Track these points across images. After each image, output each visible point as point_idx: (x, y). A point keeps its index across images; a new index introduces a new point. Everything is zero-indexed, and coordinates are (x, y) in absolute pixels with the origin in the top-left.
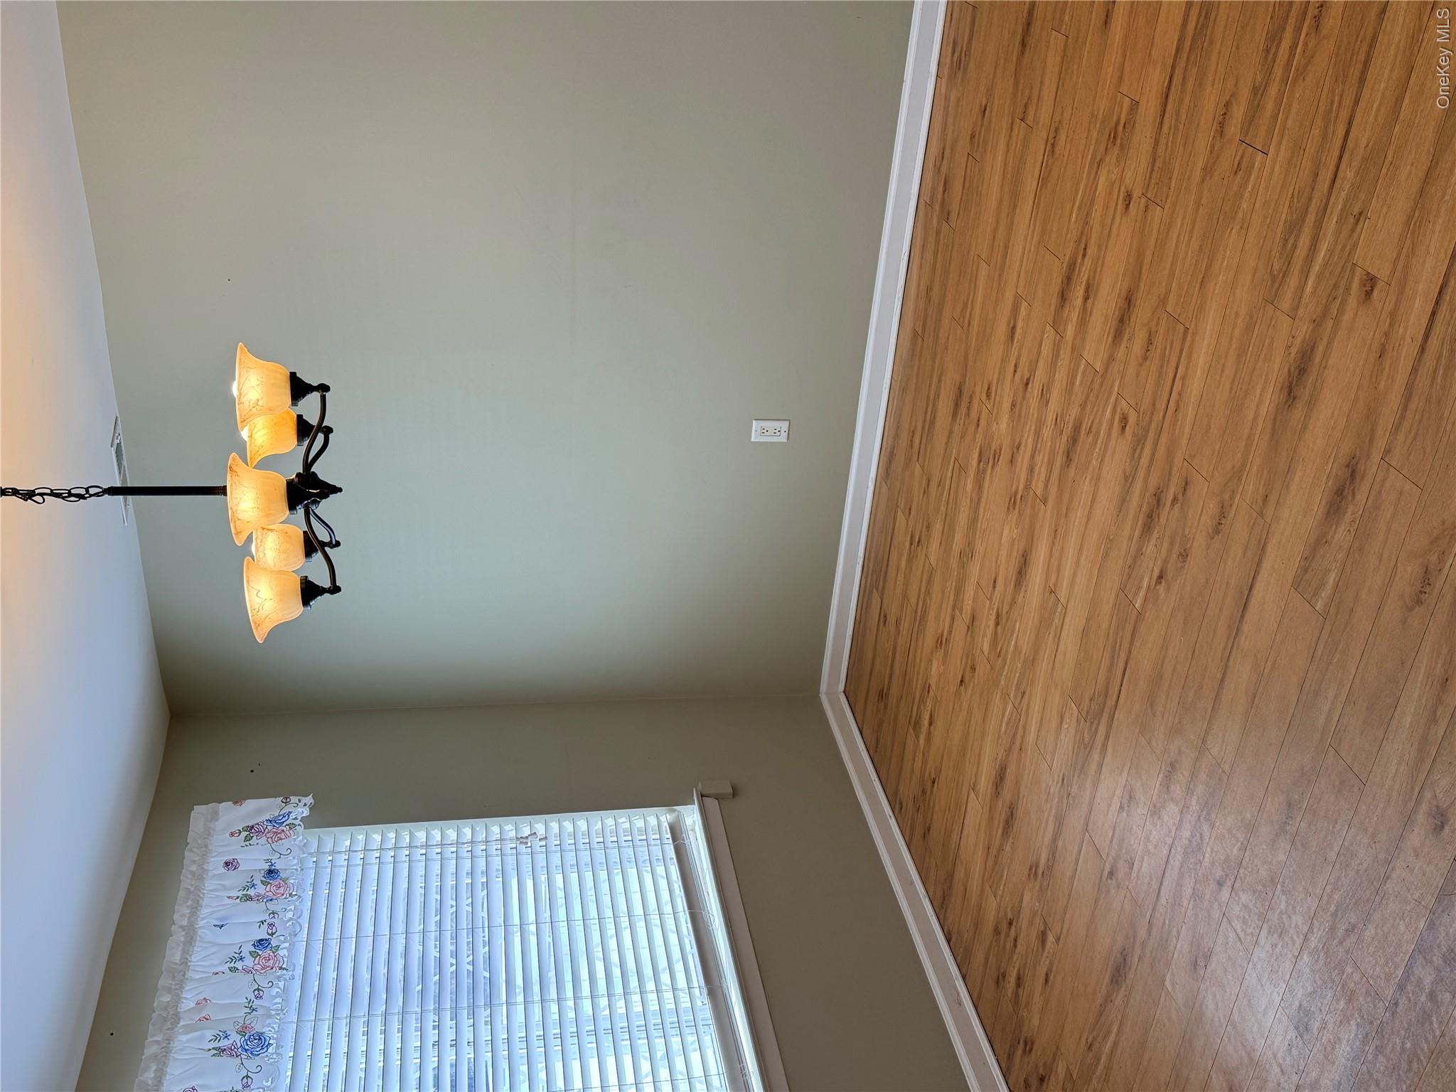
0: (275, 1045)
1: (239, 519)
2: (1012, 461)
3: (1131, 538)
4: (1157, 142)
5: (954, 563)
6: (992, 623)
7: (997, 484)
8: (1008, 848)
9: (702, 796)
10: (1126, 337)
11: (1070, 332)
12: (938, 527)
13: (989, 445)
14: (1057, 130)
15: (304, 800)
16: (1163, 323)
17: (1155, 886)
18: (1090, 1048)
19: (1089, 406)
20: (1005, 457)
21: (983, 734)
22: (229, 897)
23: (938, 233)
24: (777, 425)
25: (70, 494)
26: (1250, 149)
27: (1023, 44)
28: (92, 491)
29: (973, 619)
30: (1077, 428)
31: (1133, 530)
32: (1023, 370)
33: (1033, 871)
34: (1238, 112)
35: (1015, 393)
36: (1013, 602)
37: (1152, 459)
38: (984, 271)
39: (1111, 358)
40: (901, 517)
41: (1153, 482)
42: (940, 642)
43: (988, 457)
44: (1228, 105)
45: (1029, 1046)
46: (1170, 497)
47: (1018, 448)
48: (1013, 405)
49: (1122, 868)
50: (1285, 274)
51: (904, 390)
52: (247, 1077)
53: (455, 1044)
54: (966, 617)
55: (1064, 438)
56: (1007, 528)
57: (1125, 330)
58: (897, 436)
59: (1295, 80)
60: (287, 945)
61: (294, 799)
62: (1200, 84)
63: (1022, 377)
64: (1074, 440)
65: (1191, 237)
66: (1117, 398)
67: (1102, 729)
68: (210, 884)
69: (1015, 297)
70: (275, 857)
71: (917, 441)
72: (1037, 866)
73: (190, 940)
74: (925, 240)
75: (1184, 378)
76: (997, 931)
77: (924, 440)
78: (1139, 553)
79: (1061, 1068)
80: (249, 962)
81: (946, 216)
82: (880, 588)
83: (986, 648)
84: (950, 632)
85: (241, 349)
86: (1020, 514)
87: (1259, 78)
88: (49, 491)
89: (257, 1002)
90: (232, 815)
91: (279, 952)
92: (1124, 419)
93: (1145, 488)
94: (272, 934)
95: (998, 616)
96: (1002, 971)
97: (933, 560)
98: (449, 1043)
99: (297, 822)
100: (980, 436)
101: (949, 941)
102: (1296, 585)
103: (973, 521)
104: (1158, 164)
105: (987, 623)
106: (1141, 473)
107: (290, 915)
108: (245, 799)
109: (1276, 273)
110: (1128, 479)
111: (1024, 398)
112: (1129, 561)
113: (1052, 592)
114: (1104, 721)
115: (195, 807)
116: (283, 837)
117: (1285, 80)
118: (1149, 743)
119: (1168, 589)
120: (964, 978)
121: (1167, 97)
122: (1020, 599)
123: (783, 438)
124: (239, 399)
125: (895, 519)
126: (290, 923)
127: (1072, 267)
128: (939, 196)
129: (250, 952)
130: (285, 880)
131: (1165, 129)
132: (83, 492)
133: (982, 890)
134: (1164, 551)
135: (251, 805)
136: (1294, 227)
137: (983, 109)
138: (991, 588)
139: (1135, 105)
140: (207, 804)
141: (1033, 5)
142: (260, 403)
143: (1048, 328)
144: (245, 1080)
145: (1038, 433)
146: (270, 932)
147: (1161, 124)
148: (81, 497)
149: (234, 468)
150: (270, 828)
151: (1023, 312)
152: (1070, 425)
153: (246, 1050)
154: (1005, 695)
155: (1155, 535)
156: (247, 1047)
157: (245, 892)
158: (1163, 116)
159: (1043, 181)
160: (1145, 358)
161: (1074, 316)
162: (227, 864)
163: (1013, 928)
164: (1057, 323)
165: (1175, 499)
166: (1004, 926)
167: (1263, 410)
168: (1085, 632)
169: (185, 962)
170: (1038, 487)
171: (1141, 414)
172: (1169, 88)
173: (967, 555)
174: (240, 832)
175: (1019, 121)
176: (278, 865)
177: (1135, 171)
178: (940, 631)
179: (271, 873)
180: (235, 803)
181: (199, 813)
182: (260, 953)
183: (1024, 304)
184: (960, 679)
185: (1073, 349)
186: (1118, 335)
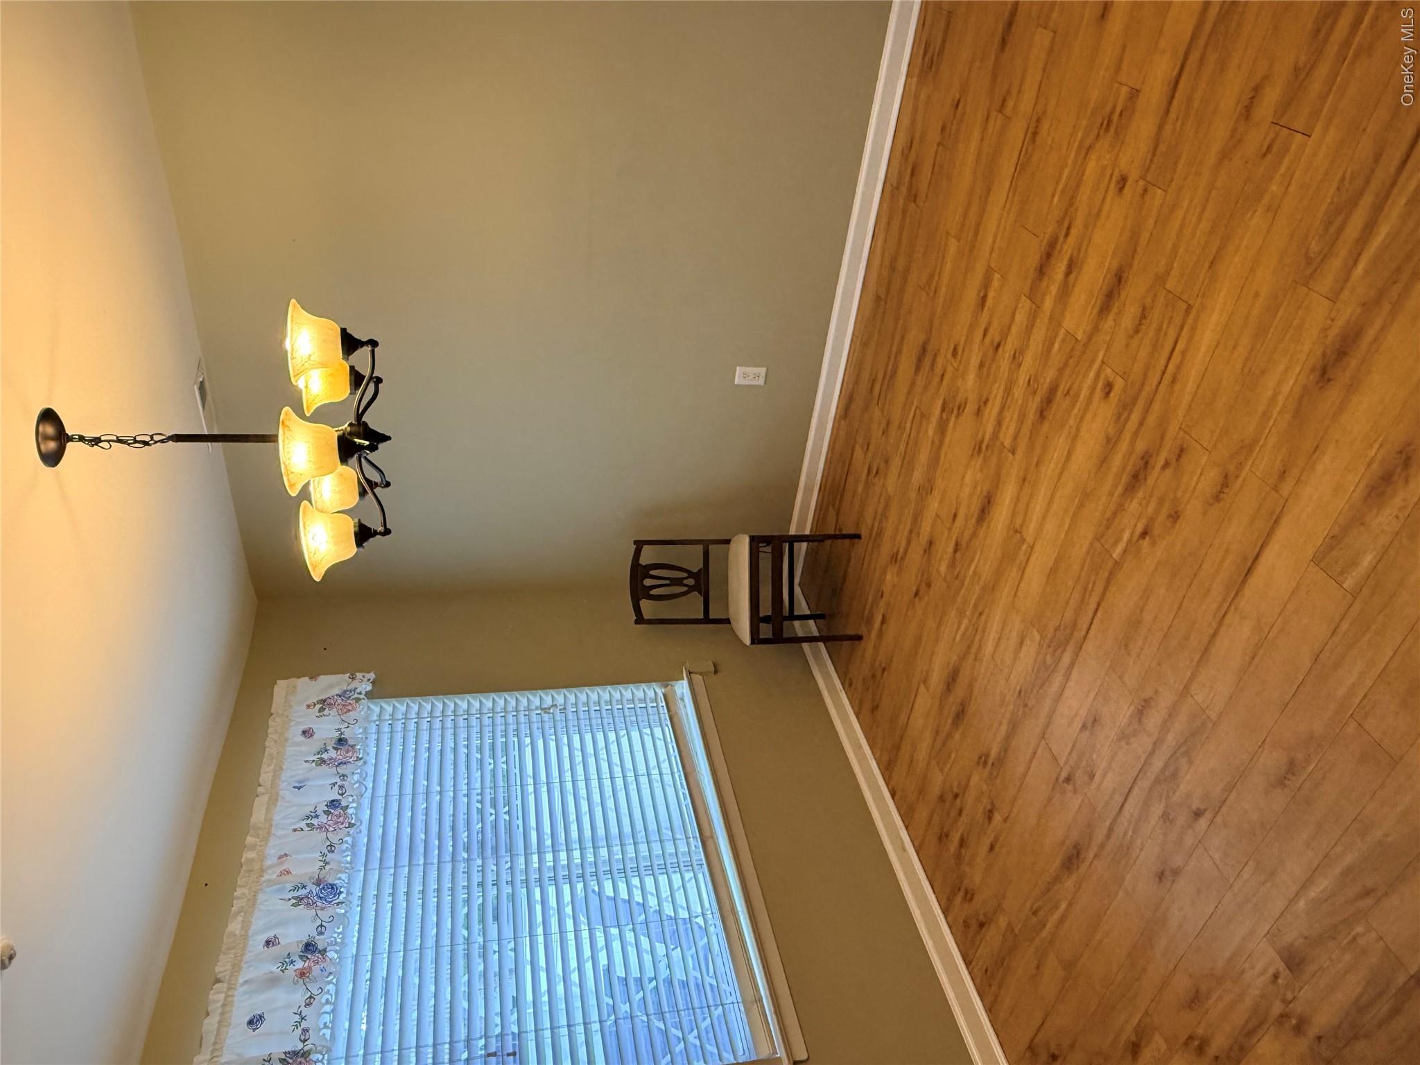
0: (345, 892)
1: (292, 473)
2: (978, 412)
3: (1111, 494)
4: (1161, 127)
5: (913, 495)
6: (950, 549)
7: (961, 433)
8: (957, 736)
9: (690, 673)
10: (1115, 310)
11: (1048, 304)
12: (896, 462)
13: (954, 397)
14: (1038, 120)
15: (368, 676)
16: (1161, 300)
17: (1119, 799)
18: (1035, 913)
19: (1068, 371)
20: (970, 408)
21: (937, 641)
22: (306, 761)
23: (904, 212)
24: (756, 370)
25: (136, 441)
26: (1285, 132)
27: (1004, 42)
28: (157, 438)
29: (931, 543)
30: (1053, 390)
31: (1115, 486)
32: (994, 334)
33: (983, 760)
34: (1272, 96)
35: (984, 355)
36: (974, 535)
37: (1141, 423)
38: (953, 246)
39: (1096, 329)
40: (859, 452)
41: (1141, 446)
42: (894, 558)
43: (952, 408)
44: (1257, 89)
45: (969, 896)
46: (1161, 462)
47: (986, 402)
48: (981, 365)
49: (1080, 776)
50: (1325, 257)
51: (865, 345)
52: (321, 926)
53: (496, 884)
54: (924, 539)
55: (1038, 399)
56: (969, 472)
57: (1114, 303)
58: (856, 383)
59: (1357, 56)
60: (355, 805)
61: (359, 675)
62: (1222, 66)
63: (992, 341)
64: (1049, 400)
65: (1200, 219)
66: (1100, 367)
67: (1067, 658)
68: (290, 750)
69: (987, 270)
70: (343, 726)
71: (877, 389)
72: (987, 756)
73: (274, 800)
74: (890, 218)
75: (1183, 353)
76: (942, 799)
77: (885, 387)
78: (1120, 508)
79: (1002, 922)
80: (323, 819)
81: (913, 197)
82: (837, 506)
83: (943, 568)
84: (906, 552)
85: (294, 306)
86: (985, 461)
87: (1303, 58)
88: (115, 438)
89: (330, 855)
90: (308, 689)
91: (348, 810)
92: (1109, 387)
93: (1131, 452)
94: (342, 795)
95: (957, 544)
96: (945, 830)
97: (890, 490)
98: (491, 883)
99: (361, 696)
100: (943, 391)
101: (893, 796)
102: (1318, 559)
103: (935, 461)
104: (1162, 148)
105: (945, 548)
106: (1127, 436)
107: (356, 777)
108: (319, 675)
109: (1312, 255)
110: (1110, 443)
111: (994, 359)
112: (1108, 514)
113: (1016, 531)
114: (1071, 648)
115: (278, 681)
116: (350, 708)
117: (1341, 57)
118: (1121, 678)
119: (1153, 544)
120: (907, 828)
121: (1177, 83)
122: (982, 533)
123: (761, 382)
124: (292, 354)
125: (853, 450)
126: (357, 785)
127: (1052, 244)
128: (907, 180)
129: (324, 811)
130: (353, 746)
131: (1172, 115)
132: (147, 439)
133: (928, 764)
134: (1150, 509)
135: (324, 680)
136: (1342, 210)
137: (956, 102)
138: (951, 520)
139: (1135, 93)
140: (287, 679)
141: (1016, 6)
142: (312, 358)
143: (1023, 298)
144: (320, 928)
145: (1008, 391)
146: (340, 792)
147: (1167, 111)
148: (145, 443)
149: (287, 423)
150: (339, 701)
151: (995, 284)
152: (1046, 386)
153: (321, 898)
154: (961, 613)
155: (1140, 494)
156: (321, 895)
157: (319, 756)
158: (1170, 103)
159: (1021, 167)
160: (1137, 331)
161: (1054, 289)
162: (304, 732)
163: (958, 801)
164: (1034, 294)
165: (1166, 465)
166: (949, 797)
167: (1286, 389)
168: (1053, 572)
169: (269, 820)
170: (1006, 438)
171: (1130, 382)
172: (1180, 75)
173: (926, 489)
174: (315, 705)
175: (995, 113)
176: (347, 734)
177: (1132, 155)
178: (895, 550)
179: (341, 741)
180: (311, 678)
181: (281, 687)
182: (332, 811)
183: (997, 276)
184: (914, 592)
185: (1051, 318)
186: (1105, 309)
